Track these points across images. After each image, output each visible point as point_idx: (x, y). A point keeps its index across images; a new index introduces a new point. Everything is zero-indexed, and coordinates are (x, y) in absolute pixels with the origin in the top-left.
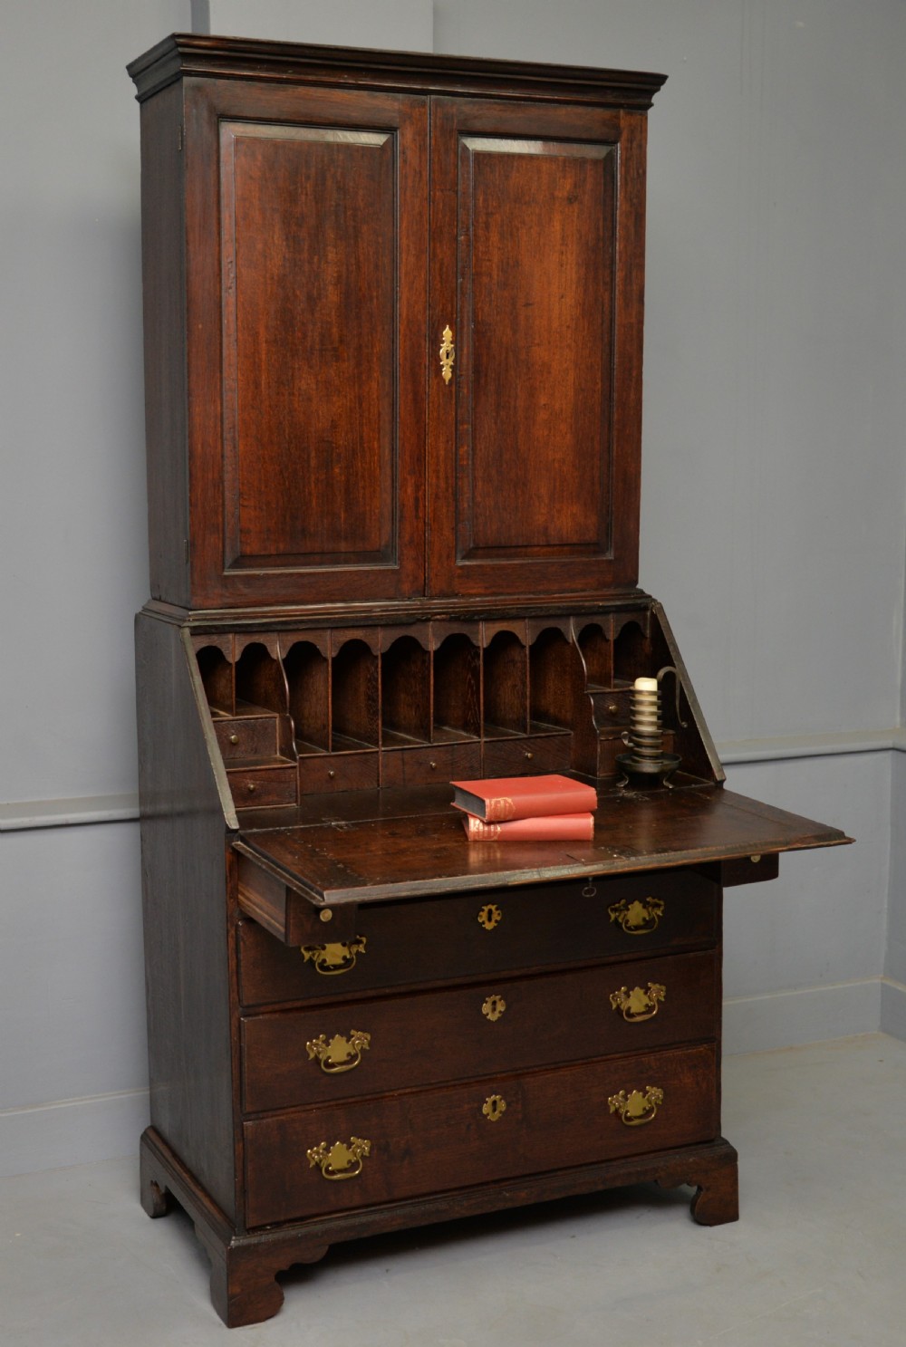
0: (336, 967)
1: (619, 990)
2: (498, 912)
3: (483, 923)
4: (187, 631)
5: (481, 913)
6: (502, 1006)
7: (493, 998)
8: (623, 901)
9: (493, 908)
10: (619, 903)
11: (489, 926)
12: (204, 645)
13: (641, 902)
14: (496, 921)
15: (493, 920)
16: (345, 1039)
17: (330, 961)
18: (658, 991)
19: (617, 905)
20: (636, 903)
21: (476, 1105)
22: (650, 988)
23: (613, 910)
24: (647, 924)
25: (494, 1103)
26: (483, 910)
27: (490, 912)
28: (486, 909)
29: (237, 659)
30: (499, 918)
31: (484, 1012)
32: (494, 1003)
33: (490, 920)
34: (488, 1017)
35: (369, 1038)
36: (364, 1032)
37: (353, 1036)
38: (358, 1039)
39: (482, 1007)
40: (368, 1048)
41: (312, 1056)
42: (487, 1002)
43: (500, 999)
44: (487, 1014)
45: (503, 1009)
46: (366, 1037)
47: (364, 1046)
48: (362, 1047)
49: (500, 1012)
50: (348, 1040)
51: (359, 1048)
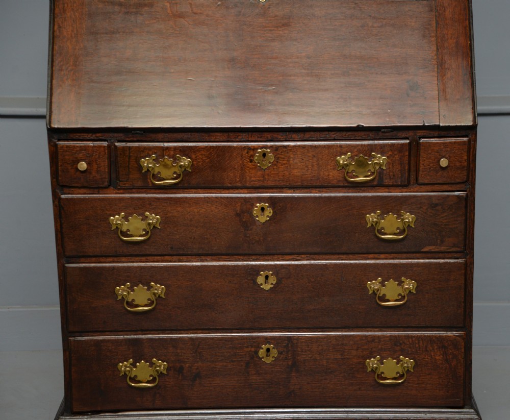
1: (375, 279)
3: (257, 216)
5: (256, 209)
7: (267, 273)
11: (262, 220)
14: (268, 216)
15: (266, 216)
16: (146, 287)
21: (253, 349)
25: (268, 350)
30: (270, 215)
31: (259, 283)
32: (267, 277)
33: (262, 215)
34: (262, 287)
35: (165, 290)
36: (161, 285)
37: (152, 287)
38: (156, 290)
39: (256, 279)
40: (164, 297)
41: (120, 298)
42: (261, 275)
43: (272, 275)
44: (262, 284)
45: (274, 282)
46: (163, 288)
47: (161, 296)
48: (159, 296)
49: (272, 284)
50: (148, 289)
51: (157, 296)
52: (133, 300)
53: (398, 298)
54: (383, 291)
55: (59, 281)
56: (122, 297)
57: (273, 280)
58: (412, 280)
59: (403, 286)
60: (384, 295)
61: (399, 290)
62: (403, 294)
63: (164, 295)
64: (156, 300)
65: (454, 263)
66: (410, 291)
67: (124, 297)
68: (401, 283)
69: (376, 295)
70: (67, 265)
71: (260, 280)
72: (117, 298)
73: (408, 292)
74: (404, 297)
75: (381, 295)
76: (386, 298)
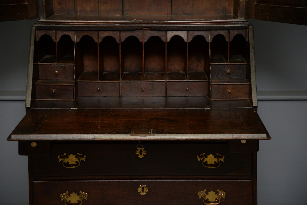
0: (73, 165)
1: (203, 191)
2: (145, 151)
3: (138, 155)
4: (34, 28)
5: (137, 151)
6: (147, 190)
7: (143, 186)
8: (204, 154)
9: (143, 149)
10: (202, 154)
11: (141, 157)
12: (43, 34)
13: (213, 155)
14: (144, 155)
15: (143, 155)
16: (77, 194)
17: (70, 163)
18: (222, 194)
19: (201, 155)
20: (211, 155)
22: (218, 192)
23: (200, 157)
24: (216, 164)
26: (138, 150)
27: (141, 151)
28: (139, 149)
29: (58, 41)
30: (145, 154)
31: (139, 191)
32: (143, 188)
33: (141, 154)
34: (140, 193)
35: (87, 195)
36: (85, 193)
37: (80, 194)
38: (82, 195)
39: (137, 189)
40: (86, 199)
41: (62, 200)
42: (140, 187)
43: (146, 187)
44: (140, 192)
45: (147, 191)
46: (86, 194)
47: (85, 198)
48: (84, 198)
49: (146, 192)
50: (78, 195)
51: (83, 198)
52: (70, 201)
53: (215, 201)
54: (207, 197)
55: (29, 190)
56: (64, 199)
57: (146, 190)
58: (223, 191)
59: (218, 195)
60: (208, 199)
61: (216, 196)
62: (218, 199)
63: (87, 198)
64: (82, 201)
65: (246, 182)
66: (222, 197)
67: (65, 199)
68: (217, 193)
69: (203, 199)
70: (34, 181)
71: (140, 190)
72: (61, 200)
73: (221, 197)
74: (219, 200)
75: (206, 199)
76: (209, 201)
